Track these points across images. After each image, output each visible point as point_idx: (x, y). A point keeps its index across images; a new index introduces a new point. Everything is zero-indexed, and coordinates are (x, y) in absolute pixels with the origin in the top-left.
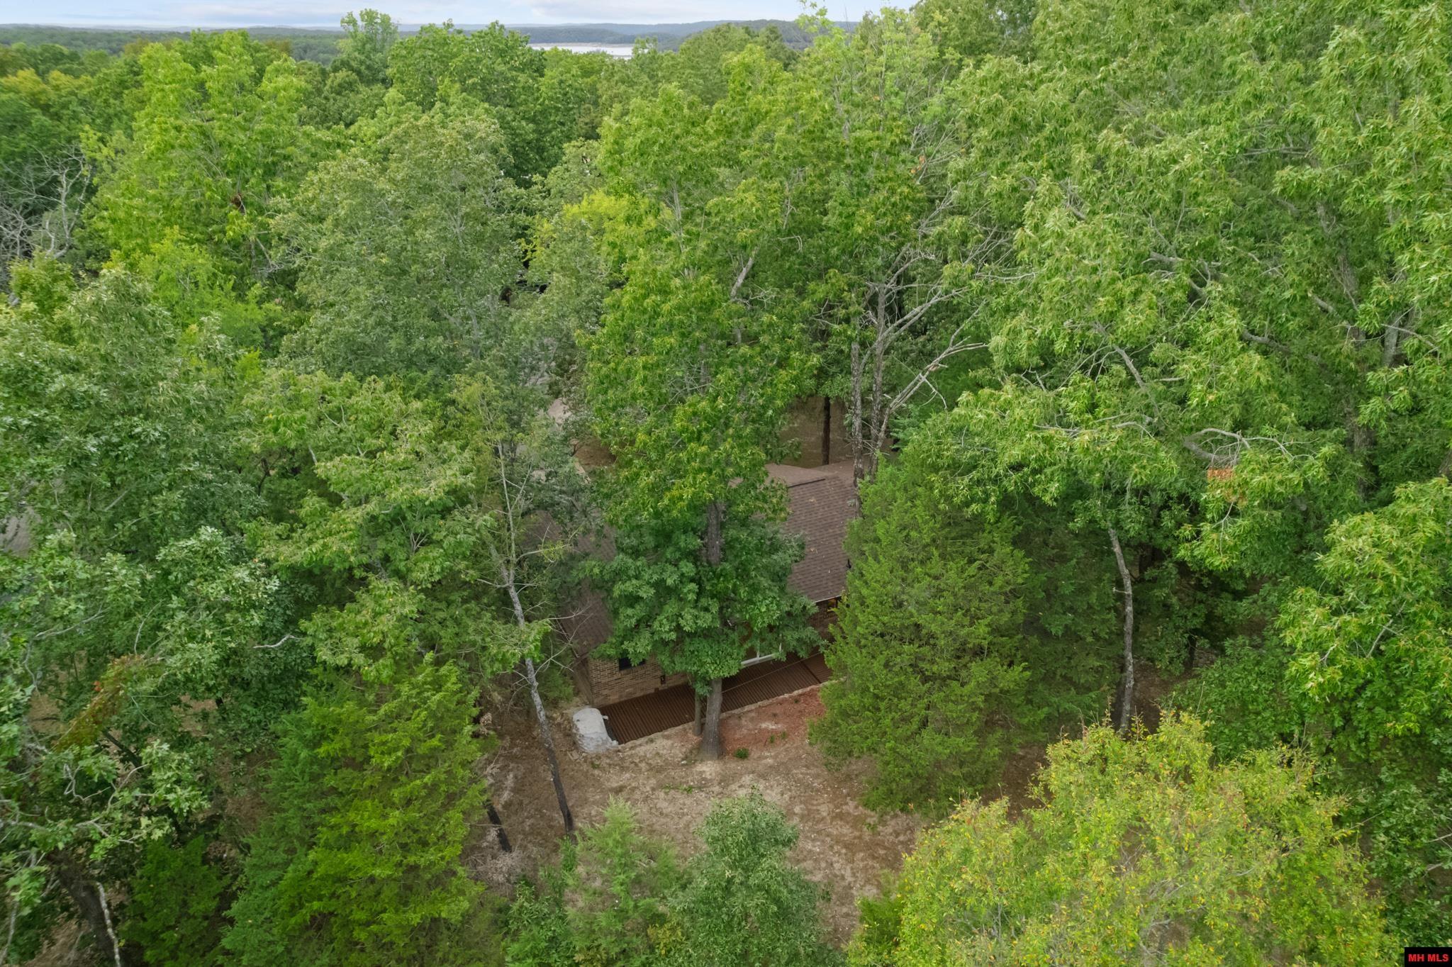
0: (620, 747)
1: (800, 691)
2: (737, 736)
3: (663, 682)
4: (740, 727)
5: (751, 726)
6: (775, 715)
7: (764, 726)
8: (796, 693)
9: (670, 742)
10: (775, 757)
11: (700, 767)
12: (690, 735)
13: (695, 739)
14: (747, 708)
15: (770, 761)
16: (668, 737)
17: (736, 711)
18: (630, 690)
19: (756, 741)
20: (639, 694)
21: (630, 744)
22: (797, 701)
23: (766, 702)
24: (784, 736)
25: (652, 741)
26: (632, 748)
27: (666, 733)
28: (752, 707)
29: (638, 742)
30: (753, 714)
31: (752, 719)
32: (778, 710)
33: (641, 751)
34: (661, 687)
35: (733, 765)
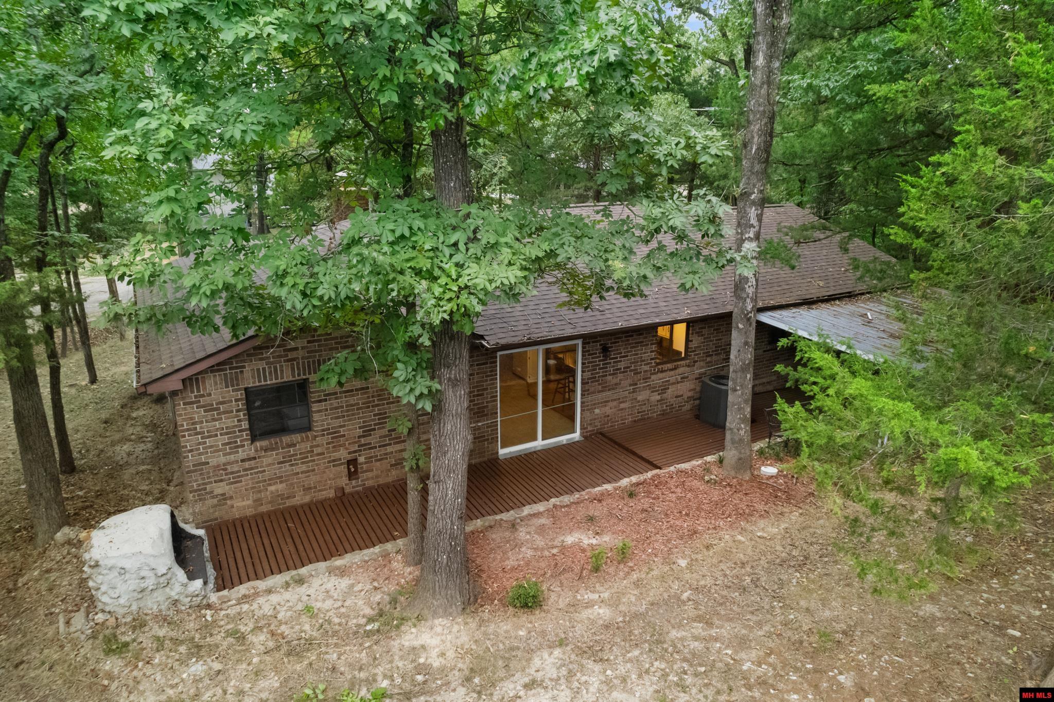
0: (214, 598)
1: (634, 479)
2: (510, 563)
3: (352, 475)
4: (518, 545)
5: (540, 542)
6: (591, 519)
7: (570, 539)
8: (625, 482)
9: (344, 583)
10: (614, 602)
11: (411, 637)
12: (397, 564)
13: (405, 572)
14: (527, 510)
15: (603, 612)
16: (342, 572)
17: (504, 516)
18: (280, 487)
19: (558, 571)
20: (301, 499)
21: (242, 589)
22: (631, 495)
23: (566, 499)
24: (623, 555)
25: (300, 581)
26: (245, 599)
27: (338, 562)
28: (540, 507)
29: (261, 585)
30: (543, 521)
31: (541, 530)
32: (596, 510)
33: (264, 605)
34: (351, 487)
35: (505, 627)
